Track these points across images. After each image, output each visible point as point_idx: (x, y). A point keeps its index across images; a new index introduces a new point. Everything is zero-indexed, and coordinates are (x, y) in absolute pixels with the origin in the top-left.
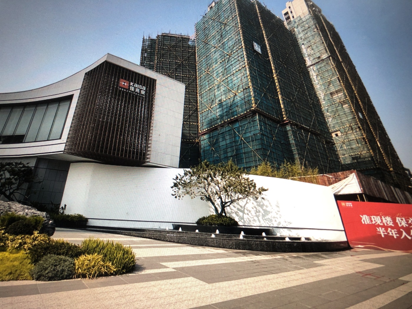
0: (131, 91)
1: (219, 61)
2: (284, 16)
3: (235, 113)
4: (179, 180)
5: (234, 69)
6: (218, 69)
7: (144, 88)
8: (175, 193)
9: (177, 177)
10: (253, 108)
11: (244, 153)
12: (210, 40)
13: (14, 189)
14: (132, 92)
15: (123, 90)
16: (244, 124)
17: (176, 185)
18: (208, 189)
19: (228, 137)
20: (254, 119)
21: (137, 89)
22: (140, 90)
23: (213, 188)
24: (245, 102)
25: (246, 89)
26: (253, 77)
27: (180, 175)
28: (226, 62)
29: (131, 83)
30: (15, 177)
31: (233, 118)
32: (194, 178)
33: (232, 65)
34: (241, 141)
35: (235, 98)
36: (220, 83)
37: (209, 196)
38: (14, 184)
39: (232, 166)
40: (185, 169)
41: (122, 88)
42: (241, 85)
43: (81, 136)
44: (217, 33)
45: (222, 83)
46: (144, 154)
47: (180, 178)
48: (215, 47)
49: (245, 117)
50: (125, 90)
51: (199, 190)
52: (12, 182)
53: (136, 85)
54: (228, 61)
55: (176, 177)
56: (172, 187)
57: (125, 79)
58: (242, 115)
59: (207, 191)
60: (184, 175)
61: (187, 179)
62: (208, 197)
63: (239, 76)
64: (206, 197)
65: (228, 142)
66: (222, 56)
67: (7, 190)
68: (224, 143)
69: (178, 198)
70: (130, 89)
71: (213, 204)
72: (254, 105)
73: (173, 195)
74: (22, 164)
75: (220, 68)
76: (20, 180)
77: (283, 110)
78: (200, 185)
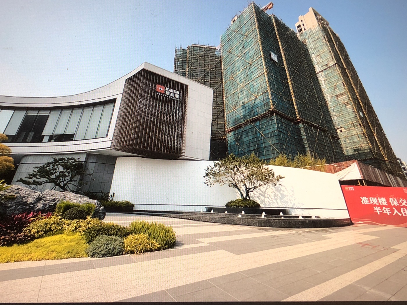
0: (166, 95)
1: (242, 68)
2: (297, 28)
3: (256, 114)
5: (254, 75)
6: (241, 76)
7: (178, 92)
8: (207, 181)
9: (208, 168)
10: (271, 109)
11: (264, 147)
12: (234, 50)
13: (67, 181)
14: (168, 96)
15: (159, 94)
16: (264, 123)
17: (207, 175)
18: (234, 177)
19: (250, 134)
20: (273, 118)
21: (172, 93)
22: (175, 94)
23: (239, 177)
24: (264, 104)
25: (265, 92)
26: (271, 82)
27: (210, 166)
28: (248, 69)
29: (167, 88)
30: (68, 171)
31: (255, 117)
32: (223, 169)
33: (252, 72)
34: (261, 137)
35: (256, 101)
36: (243, 87)
37: (235, 183)
38: (67, 176)
39: (254, 159)
40: (214, 161)
41: (158, 92)
42: (261, 90)
43: (125, 134)
44: (240, 44)
45: (245, 88)
46: (180, 149)
47: (211, 169)
48: (238, 57)
49: (264, 117)
50: (161, 95)
51: (226, 179)
52: (65, 174)
53: (171, 90)
54: (249, 69)
55: (207, 168)
56: (204, 177)
57: (161, 85)
58: (262, 115)
59: (233, 180)
60: (214, 166)
61: (216, 170)
62: (234, 184)
63: (258, 82)
64: (233, 184)
65: (251, 138)
66: (244, 64)
67: (62, 182)
68: (247, 139)
69: (209, 185)
70: (166, 94)
71: (239, 190)
72: (272, 106)
73: (205, 183)
74: (74, 159)
75: (243, 75)
76: (72, 173)
77: (296, 110)
78: (227, 175)
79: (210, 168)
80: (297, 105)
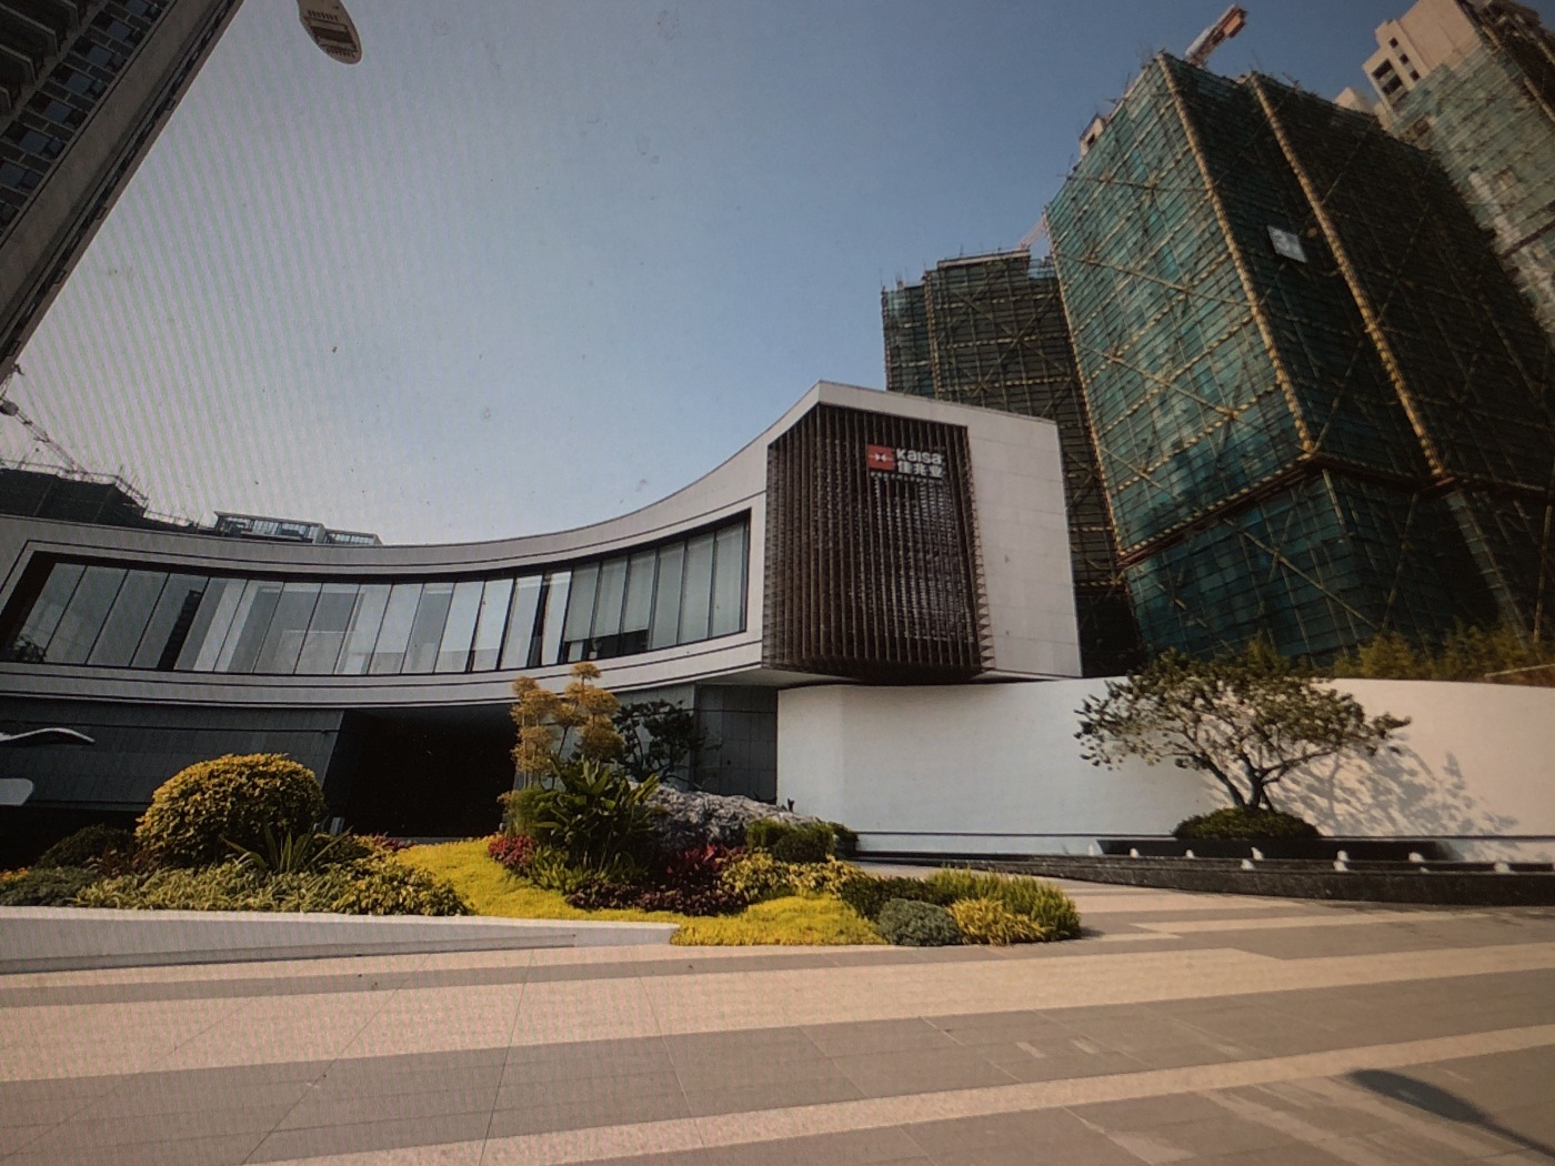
0: (901, 474)
1: (1152, 314)
3: (1241, 480)
4: (1096, 712)
5: (1210, 333)
6: (1153, 344)
7: (937, 458)
8: (1093, 752)
9: (1088, 707)
10: (1306, 456)
11: (1297, 607)
12: (1106, 250)
14: (906, 478)
15: (879, 475)
16: (1284, 512)
17: (1088, 728)
18: (1195, 734)
19: (1225, 562)
20: (1318, 489)
21: (917, 465)
22: (928, 466)
23: (1214, 730)
24: (1272, 438)
25: (1269, 393)
26: (1287, 351)
27: (1094, 698)
28: (1178, 314)
29: (898, 450)
31: (1235, 496)
32: (1145, 704)
33: (1199, 322)
34: (1278, 569)
35: (1233, 430)
36: (1168, 387)
37: (1204, 753)
39: (1267, 659)
40: (1109, 679)
41: (875, 470)
42: (1248, 385)
44: (1128, 225)
45: (1175, 387)
46: (976, 645)
47: (1097, 708)
48: (1128, 273)
49: (1280, 488)
50: (886, 476)
51: (1166, 740)
53: (914, 455)
54: (1183, 312)
55: (1083, 705)
56: (1078, 736)
57: (880, 442)
58: (1269, 482)
59: (1193, 741)
60: (1107, 697)
61: (1120, 707)
62: (1199, 756)
63: (1232, 355)
64: (1196, 758)
65: (1231, 575)
66: (1161, 298)
68: (1216, 580)
69: (1102, 764)
70: (901, 471)
71: (1222, 777)
72: (1306, 444)
73: (1086, 758)
75: (1158, 340)
77: (1424, 443)
78: (1169, 724)
79: (1093, 703)
80: (1424, 419)
